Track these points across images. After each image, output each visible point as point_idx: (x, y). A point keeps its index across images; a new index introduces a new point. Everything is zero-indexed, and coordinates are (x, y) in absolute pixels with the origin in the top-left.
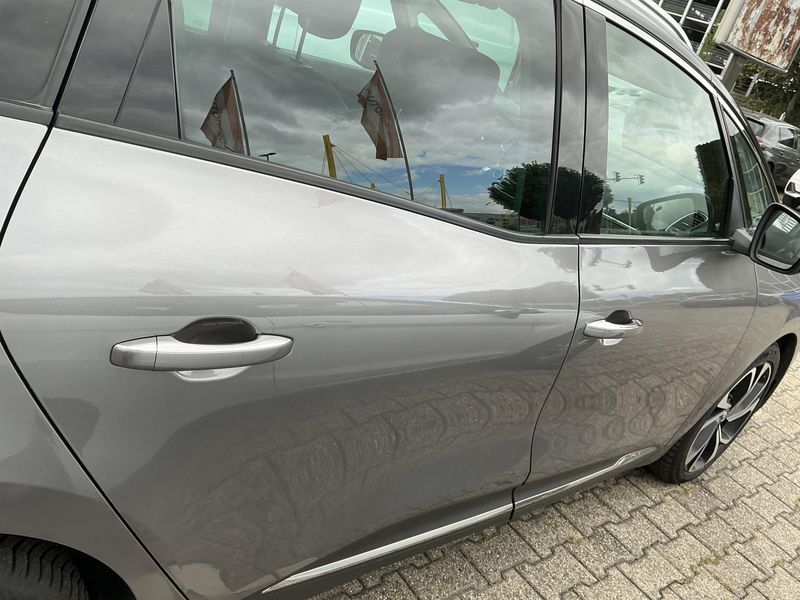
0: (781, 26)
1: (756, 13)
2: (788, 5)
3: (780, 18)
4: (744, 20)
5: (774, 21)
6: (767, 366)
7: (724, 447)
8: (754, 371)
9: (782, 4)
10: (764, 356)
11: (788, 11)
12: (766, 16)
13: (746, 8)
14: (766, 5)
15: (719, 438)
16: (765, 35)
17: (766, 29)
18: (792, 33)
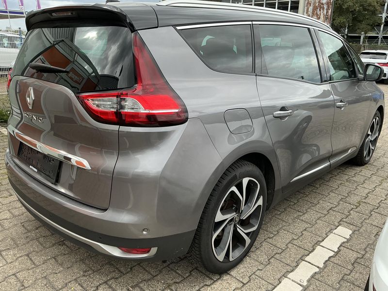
0: (322, 11)
1: (311, 9)
2: (322, 2)
3: (321, 8)
4: (307, 13)
5: (318, 10)
6: (377, 118)
7: (373, 150)
8: (374, 120)
9: (319, 2)
10: (376, 114)
11: (323, 4)
12: (315, 9)
13: (306, 8)
14: (313, 4)
15: (371, 147)
16: (317, 16)
17: (317, 14)
18: (327, 12)
